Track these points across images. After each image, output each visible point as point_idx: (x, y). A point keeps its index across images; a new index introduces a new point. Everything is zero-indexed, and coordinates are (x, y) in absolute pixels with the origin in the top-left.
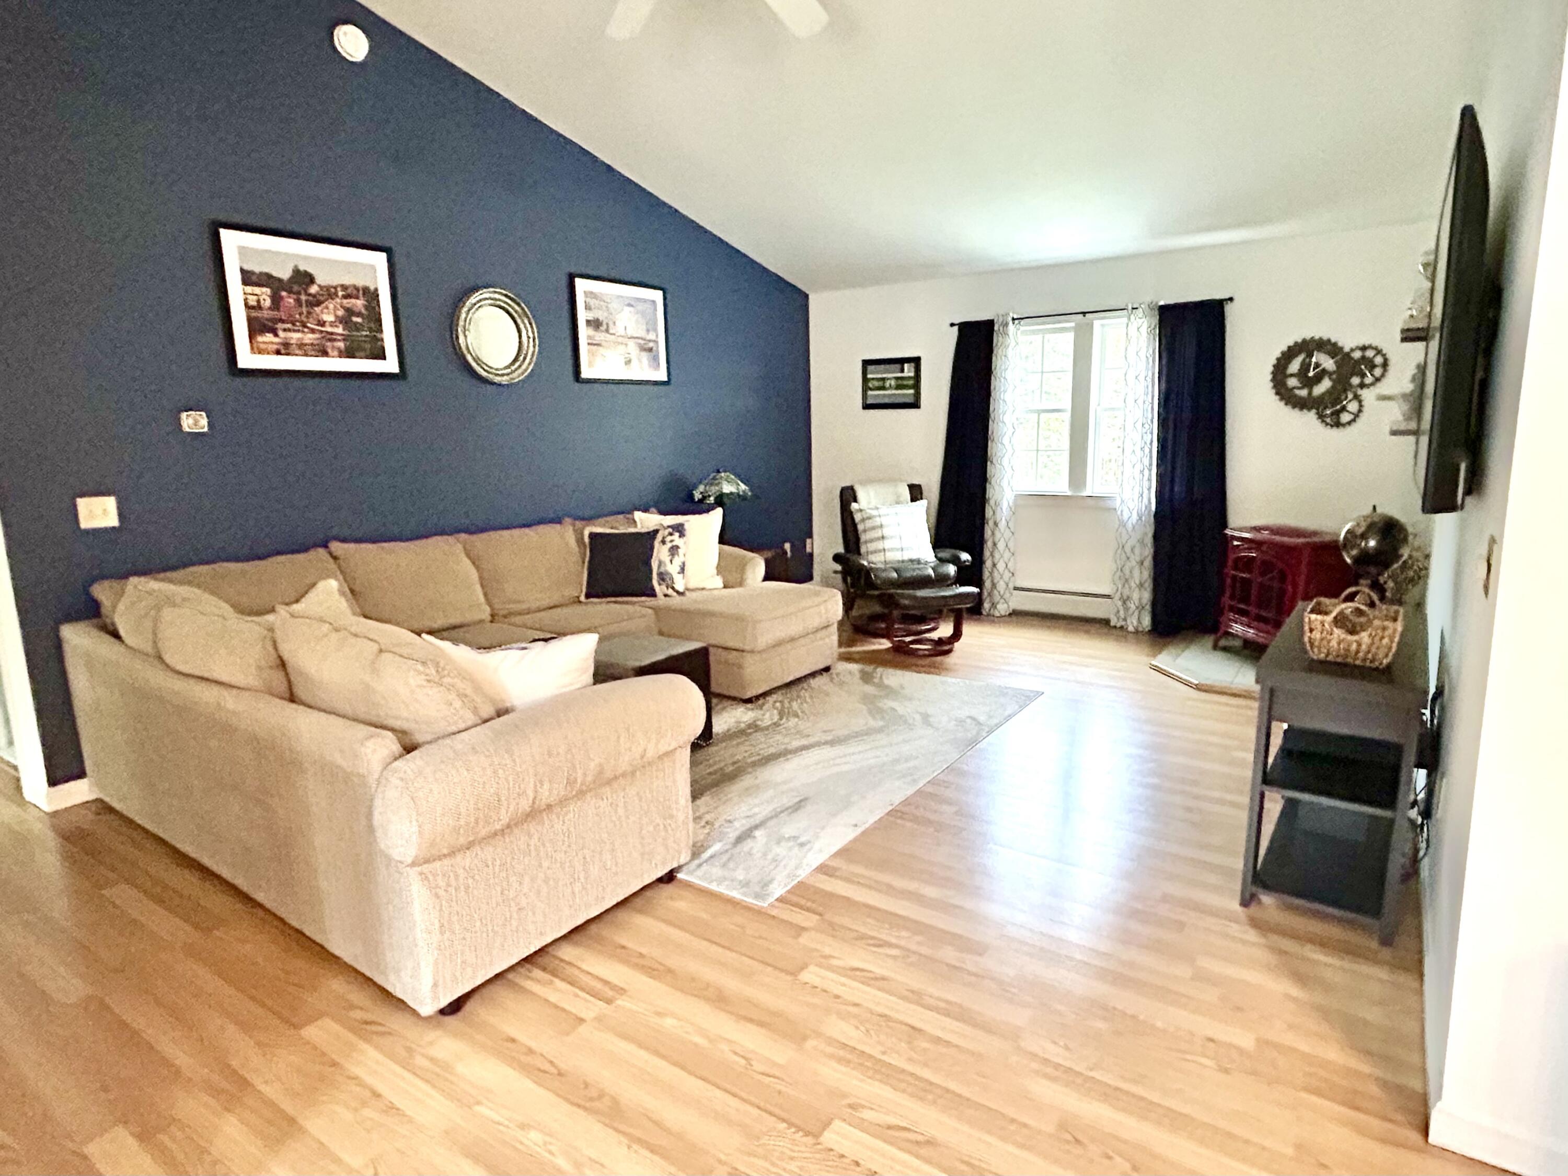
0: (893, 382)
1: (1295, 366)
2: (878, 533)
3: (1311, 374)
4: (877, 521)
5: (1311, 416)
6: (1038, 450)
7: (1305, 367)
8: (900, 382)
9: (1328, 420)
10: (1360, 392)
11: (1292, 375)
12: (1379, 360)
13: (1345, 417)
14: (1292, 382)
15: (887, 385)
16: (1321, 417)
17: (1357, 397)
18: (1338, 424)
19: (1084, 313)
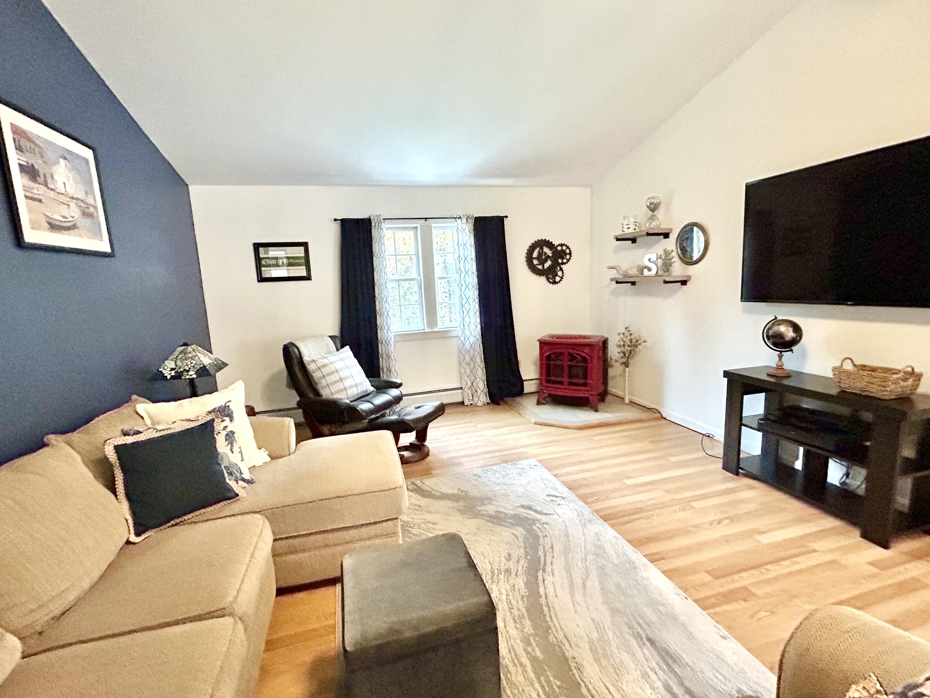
0: (285, 261)
1: (535, 254)
2: (335, 377)
3: (543, 257)
4: (332, 368)
5: (543, 279)
6: (400, 305)
7: (540, 254)
8: (291, 261)
9: (551, 280)
10: (562, 267)
11: (535, 258)
12: (568, 251)
13: (558, 279)
14: (535, 262)
15: (280, 262)
16: (548, 279)
17: (561, 269)
18: (555, 283)
19: (426, 219)
